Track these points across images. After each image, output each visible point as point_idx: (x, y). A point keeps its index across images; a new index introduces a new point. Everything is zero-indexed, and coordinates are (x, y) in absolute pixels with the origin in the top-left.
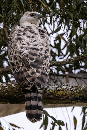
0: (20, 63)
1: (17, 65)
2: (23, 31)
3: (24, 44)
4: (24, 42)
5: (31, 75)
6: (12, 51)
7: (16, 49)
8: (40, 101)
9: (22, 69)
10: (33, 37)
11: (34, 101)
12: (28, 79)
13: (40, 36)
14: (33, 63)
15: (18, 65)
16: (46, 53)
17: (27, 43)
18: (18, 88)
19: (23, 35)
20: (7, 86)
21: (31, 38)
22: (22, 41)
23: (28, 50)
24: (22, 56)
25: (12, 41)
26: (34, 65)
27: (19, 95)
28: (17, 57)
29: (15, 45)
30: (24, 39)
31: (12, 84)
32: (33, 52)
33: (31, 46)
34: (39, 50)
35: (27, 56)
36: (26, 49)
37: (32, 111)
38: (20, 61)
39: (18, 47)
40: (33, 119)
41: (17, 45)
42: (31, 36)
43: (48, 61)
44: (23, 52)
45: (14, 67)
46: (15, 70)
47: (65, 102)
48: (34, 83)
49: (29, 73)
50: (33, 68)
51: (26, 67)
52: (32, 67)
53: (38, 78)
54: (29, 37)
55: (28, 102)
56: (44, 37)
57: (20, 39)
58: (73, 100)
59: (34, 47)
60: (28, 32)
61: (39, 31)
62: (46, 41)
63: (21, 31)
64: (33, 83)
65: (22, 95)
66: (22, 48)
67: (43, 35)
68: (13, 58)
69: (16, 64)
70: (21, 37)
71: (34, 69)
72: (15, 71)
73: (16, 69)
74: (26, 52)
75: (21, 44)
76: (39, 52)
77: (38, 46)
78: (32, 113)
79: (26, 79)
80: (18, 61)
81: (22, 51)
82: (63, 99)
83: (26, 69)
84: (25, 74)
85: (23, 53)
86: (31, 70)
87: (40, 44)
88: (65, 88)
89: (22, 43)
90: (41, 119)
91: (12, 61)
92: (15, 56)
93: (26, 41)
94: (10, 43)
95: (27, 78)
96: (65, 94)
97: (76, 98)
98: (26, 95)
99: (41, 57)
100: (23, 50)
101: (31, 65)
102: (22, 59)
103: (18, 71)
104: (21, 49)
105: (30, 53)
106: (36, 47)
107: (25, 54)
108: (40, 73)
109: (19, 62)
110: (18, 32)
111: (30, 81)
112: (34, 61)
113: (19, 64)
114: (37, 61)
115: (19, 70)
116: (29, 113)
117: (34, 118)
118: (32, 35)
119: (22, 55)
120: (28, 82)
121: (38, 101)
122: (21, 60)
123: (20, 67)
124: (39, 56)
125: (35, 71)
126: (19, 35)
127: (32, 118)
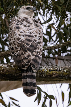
2: (20, 21)
3: (21, 32)
5: (27, 58)
7: (15, 36)
8: (34, 79)
9: (20, 53)
10: (29, 26)
11: (29, 79)
12: (25, 61)
13: (35, 26)
14: (29, 48)
15: (16, 49)
16: (39, 39)
17: (24, 31)
18: (16, 68)
19: (21, 24)
20: (7, 66)
21: (27, 27)
22: (19, 29)
23: (24, 37)
24: (20, 42)
25: (11, 30)
27: (17, 74)
28: (16, 43)
29: (14, 33)
30: (22, 28)
31: (12, 65)
32: (29, 38)
33: (28, 34)
34: (33, 37)
35: (24, 41)
36: (23, 36)
37: (27, 87)
38: (18, 46)
42: (27, 26)
43: (41, 46)
45: (13, 51)
46: (14, 53)
47: (55, 79)
48: (30, 64)
49: (26, 55)
51: (23, 51)
52: (28, 51)
53: (32, 60)
54: (25, 26)
55: (25, 80)
56: (37, 26)
57: (18, 28)
58: (61, 78)
59: (30, 34)
60: (25, 22)
61: (34, 21)
62: (39, 30)
63: (19, 21)
64: (28, 64)
65: (19, 74)
67: (37, 25)
68: (12, 43)
69: (15, 48)
70: (19, 26)
71: (30, 53)
72: (14, 55)
74: (23, 38)
75: (19, 32)
76: (34, 38)
77: (33, 34)
78: (28, 89)
79: (23, 61)
82: (53, 78)
83: (23, 53)
86: (27, 53)
87: (35, 32)
88: (55, 68)
89: (20, 31)
90: (35, 93)
91: (12, 46)
92: (14, 42)
93: (23, 29)
94: (10, 31)
96: (54, 73)
97: (64, 77)
98: (23, 74)
99: (36, 42)
100: (21, 37)
101: (27, 50)
102: (20, 44)
104: (19, 36)
105: (26, 39)
106: (31, 35)
108: (34, 56)
110: (17, 22)
112: (30, 46)
114: (32, 46)
116: (25, 89)
118: (28, 24)
119: (20, 41)
120: (25, 64)
121: (33, 79)
123: (18, 51)
124: (34, 42)
125: (31, 54)
126: (17, 25)
127: (28, 93)
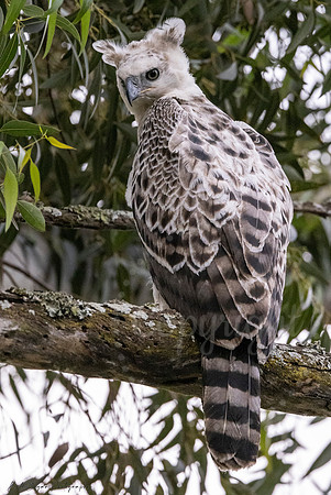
0: (210, 241)
1: (195, 248)
3: (220, 178)
4: (220, 171)
5: (251, 296)
6: (175, 193)
7: (196, 188)
8: (256, 395)
9: (220, 269)
10: (243, 156)
11: (237, 392)
12: (243, 310)
13: (262, 160)
14: (256, 255)
15: (199, 247)
17: (230, 174)
18: (184, 333)
19: (211, 142)
20: (150, 319)
21: (237, 158)
22: (210, 164)
24: (220, 221)
26: (257, 260)
27: (184, 359)
28: (200, 218)
29: (192, 176)
30: (216, 157)
31: (165, 316)
34: (269, 209)
35: (236, 222)
36: (232, 197)
38: (210, 238)
39: (200, 182)
40: (229, 457)
41: (199, 177)
42: (238, 152)
44: (220, 206)
47: (300, 406)
50: (254, 273)
51: (235, 263)
52: (251, 268)
54: (230, 152)
56: (271, 165)
59: (253, 194)
60: (226, 132)
64: (256, 326)
65: (192, 361)
66: (216, 190)
67: (267, 158)
68: (175, 217)
69: (193, 241)
70: (202, 146)
71: (259, 278)
73: (189, 258)
74: (233, 208)
75: (210, 175)
76: (271, 215)
77: (264, 192)
78: (229, 434)
80: (201, 232)
81: (216, 203)
82: (299, 397)
83: (236, 270)
84: (231, 288)
85: (223, 211)
87: (268, 187)
88: (311, 355)
89: (215, 170)
93: (223, 165)
95: (237, 306)
96: (308, 381)
100: (223, 198)
101: (248, 261)
103: (197, 268)
105: (246, 216)
106: (259, 196)
107: (229, 218)
109: (204, 239)
110: (191, 128)
111: (248, 316)
113: (204, 245)
114: (267, 250)
115: (202, 268)
117: (231, 453)
118: (239, 146)
119: (218, 215)
121: (251, 394)
122: (214, 232)
123: (208, 257)
125: (266, 287)
126: (196, 140)
127: (225, 453)
